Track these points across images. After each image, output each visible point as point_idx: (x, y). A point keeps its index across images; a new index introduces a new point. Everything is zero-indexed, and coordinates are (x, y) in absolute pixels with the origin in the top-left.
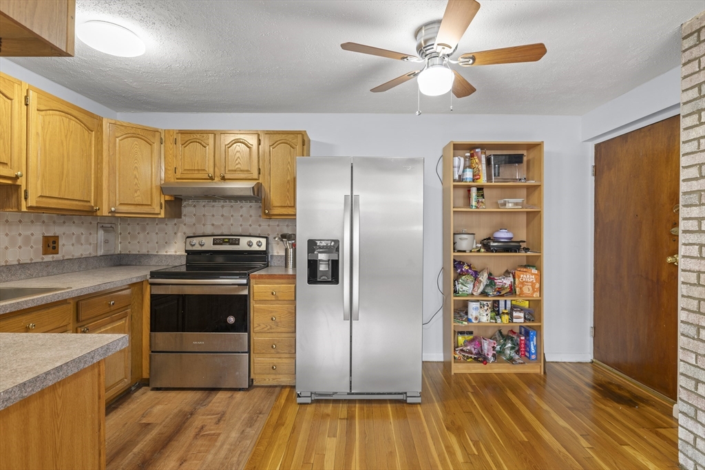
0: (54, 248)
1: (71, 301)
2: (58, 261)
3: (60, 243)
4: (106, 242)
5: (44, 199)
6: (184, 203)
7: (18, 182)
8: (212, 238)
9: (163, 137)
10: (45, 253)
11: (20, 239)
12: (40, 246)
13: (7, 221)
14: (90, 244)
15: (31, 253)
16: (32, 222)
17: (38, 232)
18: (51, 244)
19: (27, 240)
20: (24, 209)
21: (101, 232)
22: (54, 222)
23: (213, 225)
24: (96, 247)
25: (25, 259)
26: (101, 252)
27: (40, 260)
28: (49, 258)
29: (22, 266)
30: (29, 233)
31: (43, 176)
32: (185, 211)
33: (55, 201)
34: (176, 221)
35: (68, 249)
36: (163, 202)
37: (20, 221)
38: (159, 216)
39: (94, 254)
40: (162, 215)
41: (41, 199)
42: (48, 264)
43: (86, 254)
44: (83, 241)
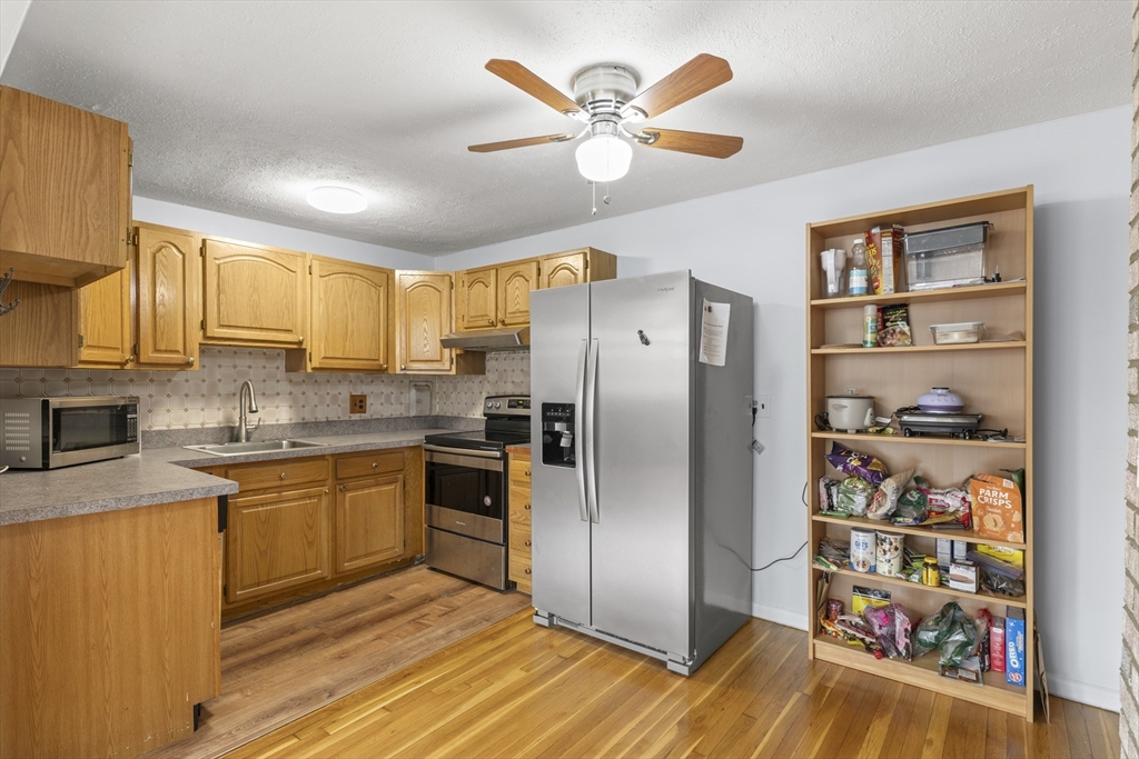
0: (361, 407)
1: (330, 459)
2: (364, 420)
3: (368, 402)
4: (419, 401)
5: (328, 361)
6: (488, 356)
7: (304, 347)
8: (507, 399)
9: (453, 281)
10: (352, 412)
11: (328, 398)
12: (348, 405)
13: (316, 381)
14: (401, 404)
15: (340, 411)
16: (340, 381)
17: (345, 392)
18: (358, 404)
19: (335, 399)
20: (309, 370)
21: (413, 392)
22: (362, 381)
23: (513, 382)
24: (408, 407)
25: (333, 417)
26: (413, 413)
27: (347, 419)
28: (356, 417)
29: (329, 423)
30: (336, 392)
31: (326, 339)
32: (490, 364)
33: (340, 361)
34: (481, 377)
35: (375, 408)
36: (454, 356)
37: (328, 381)
38: (451, 373)
39: (405, 415)
40: (453, 372)
41: (324, 361)
42: (354, 423)
43: (396, 414)
44: (393, 400)
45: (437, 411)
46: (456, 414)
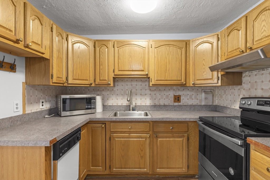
0: (178, 100)
1: (151, 123)
2: (180, 105)
3: (182, 98)
4: (206, 98)
5: (158, 81)
6: (244, 75)
7: (149, 76)
8: (257, 100)
9: (219, 36)
10: (175, 102)
11: (164, 97)
12: (173, 99)
13: (160, 90)
14: (197, 99)
15: (169, 101)
16: (169, 90)
17: (171, 94)
18: (177, 99)
19: (167, 97)
20: (151, 85)
21: (203, 94)
22: (179, 90)
23: (262, 89)
24: (201, 101)
25: (167, 104)
26: (203, 103)
27: (172, 104)
28: (176, 104)
29: (165, 106)
30: (168, 94)
31: (158, 72)
32: (244, 80)
34: (239, 87)
35: (185, 100)
36: (220, 76)
37: (165, 90)
38: (218, 85)
39: (199, 104)
40: (220, 84)
42: (175, 106)
43: (195, 103)
44: (193, 97)
45: (216, 103)
46: (225, 105)
